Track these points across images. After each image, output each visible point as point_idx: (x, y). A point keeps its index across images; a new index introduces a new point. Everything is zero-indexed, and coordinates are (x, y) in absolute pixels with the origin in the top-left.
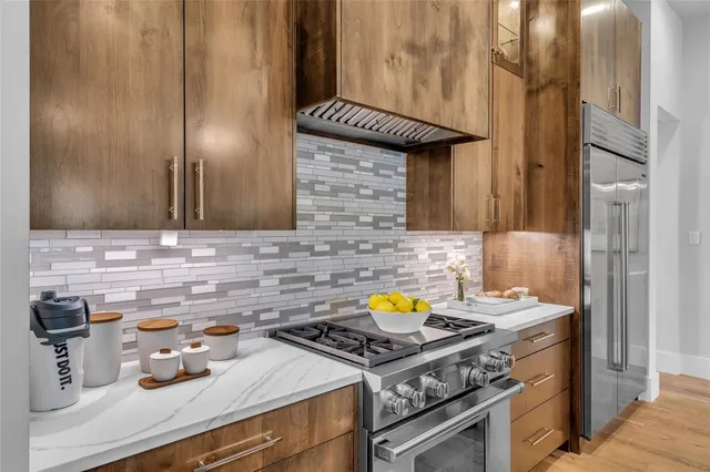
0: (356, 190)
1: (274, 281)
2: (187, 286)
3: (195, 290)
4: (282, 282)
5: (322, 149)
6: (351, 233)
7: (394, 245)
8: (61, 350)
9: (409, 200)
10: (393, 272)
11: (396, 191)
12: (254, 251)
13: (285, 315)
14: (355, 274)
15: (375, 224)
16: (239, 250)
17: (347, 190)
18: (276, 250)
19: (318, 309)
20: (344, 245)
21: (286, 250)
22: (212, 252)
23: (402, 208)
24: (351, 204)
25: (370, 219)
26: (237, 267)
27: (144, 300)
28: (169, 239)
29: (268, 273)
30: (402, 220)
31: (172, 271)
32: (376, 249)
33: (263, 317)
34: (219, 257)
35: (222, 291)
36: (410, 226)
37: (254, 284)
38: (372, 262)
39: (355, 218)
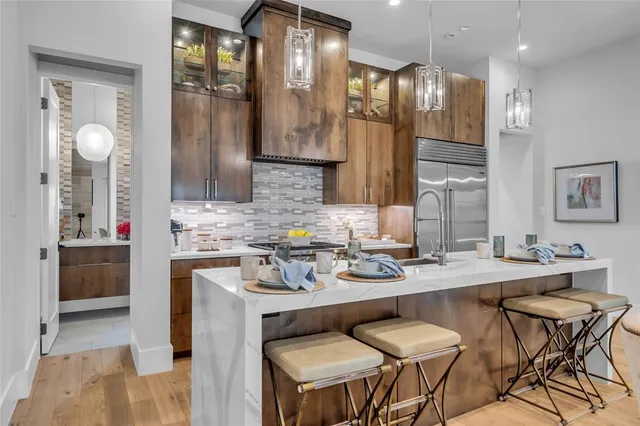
0: (292, 186)
1: (251, 224)
2: (216, 224)
3: (219, 225)
4: (255, 225)
5: (274, 169)
6: (290, 205)
7: (315, 211)
8: (175, 235)
9: (324, 190)
10: (315, 224)
11: (316, 186)
12: (243, 212)
13: (256, 239)
14: (293, 224)
15: (304, 201)
16: (236, 211)
17: (287, 186)
18: (252, 211)
19: (272, 238)
20: (286, 211)
21: (256, 211)
22: (225, 211)
23: (320, 193)
24: (290, 192)
25: (301, 199)
26: (235, 218)
27: (200, 227)
28: (209, 206)
29: (248, 221)
30: (321, 200)
31: (211, 218)
32: (304, 213)
33: (246, 238)
34: (228, 213)
35: (229, 227)
36: (324, 202)
37: (243, 225)
38: (303, 219)
39: (292, 199)
